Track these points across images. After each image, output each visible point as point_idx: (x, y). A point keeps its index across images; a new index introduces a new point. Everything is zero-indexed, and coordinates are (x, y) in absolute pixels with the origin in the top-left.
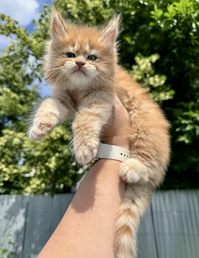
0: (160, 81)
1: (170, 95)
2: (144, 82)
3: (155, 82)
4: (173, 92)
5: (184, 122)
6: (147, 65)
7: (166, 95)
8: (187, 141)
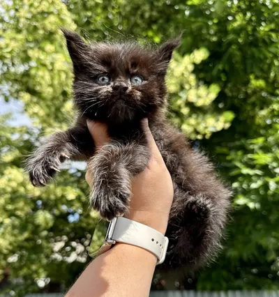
0: (208, 94)
1: (225, 122)
2: (180, 97)
3: (199, 97)
4: (229, 116)
5: (245, 171)
6: (186, 68)
7: (217, 120)
8: (251, 205)
